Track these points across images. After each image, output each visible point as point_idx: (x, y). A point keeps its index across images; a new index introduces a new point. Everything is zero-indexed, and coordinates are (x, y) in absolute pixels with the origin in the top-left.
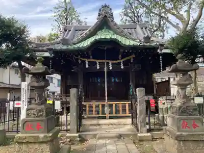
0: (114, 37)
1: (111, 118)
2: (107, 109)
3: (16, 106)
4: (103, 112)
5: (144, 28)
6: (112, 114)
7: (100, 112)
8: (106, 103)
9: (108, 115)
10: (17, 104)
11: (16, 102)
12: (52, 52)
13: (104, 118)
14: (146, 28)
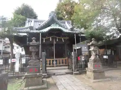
0: (60, 28)
1: (56, 66)
2: (55, 62)
3: (12, 61)
4: (53, 64)
5: (69, 24)
6: (57, 64)
7: (51, 64)
8: (55, 59)
9: (55, 65)
10: (13, 60)
11: (12, 59)
12: (28, 33)
13: (53, 66)
14: (70, 23)
